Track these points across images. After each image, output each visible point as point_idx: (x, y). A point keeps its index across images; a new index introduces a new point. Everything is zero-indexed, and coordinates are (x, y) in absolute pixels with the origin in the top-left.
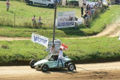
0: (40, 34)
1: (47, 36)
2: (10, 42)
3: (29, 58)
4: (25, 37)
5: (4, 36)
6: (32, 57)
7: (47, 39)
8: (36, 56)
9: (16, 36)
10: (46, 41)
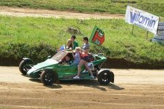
0: (142, 9)
1: (156, 13)
2: (83, 22)
3: (120, 53)
4: (112, 13)
5: (73, 10)
6: (125, 52)
7: (156, 18)
8: (134, 51)
9: (96, 10)
10: (154, 21)
